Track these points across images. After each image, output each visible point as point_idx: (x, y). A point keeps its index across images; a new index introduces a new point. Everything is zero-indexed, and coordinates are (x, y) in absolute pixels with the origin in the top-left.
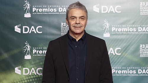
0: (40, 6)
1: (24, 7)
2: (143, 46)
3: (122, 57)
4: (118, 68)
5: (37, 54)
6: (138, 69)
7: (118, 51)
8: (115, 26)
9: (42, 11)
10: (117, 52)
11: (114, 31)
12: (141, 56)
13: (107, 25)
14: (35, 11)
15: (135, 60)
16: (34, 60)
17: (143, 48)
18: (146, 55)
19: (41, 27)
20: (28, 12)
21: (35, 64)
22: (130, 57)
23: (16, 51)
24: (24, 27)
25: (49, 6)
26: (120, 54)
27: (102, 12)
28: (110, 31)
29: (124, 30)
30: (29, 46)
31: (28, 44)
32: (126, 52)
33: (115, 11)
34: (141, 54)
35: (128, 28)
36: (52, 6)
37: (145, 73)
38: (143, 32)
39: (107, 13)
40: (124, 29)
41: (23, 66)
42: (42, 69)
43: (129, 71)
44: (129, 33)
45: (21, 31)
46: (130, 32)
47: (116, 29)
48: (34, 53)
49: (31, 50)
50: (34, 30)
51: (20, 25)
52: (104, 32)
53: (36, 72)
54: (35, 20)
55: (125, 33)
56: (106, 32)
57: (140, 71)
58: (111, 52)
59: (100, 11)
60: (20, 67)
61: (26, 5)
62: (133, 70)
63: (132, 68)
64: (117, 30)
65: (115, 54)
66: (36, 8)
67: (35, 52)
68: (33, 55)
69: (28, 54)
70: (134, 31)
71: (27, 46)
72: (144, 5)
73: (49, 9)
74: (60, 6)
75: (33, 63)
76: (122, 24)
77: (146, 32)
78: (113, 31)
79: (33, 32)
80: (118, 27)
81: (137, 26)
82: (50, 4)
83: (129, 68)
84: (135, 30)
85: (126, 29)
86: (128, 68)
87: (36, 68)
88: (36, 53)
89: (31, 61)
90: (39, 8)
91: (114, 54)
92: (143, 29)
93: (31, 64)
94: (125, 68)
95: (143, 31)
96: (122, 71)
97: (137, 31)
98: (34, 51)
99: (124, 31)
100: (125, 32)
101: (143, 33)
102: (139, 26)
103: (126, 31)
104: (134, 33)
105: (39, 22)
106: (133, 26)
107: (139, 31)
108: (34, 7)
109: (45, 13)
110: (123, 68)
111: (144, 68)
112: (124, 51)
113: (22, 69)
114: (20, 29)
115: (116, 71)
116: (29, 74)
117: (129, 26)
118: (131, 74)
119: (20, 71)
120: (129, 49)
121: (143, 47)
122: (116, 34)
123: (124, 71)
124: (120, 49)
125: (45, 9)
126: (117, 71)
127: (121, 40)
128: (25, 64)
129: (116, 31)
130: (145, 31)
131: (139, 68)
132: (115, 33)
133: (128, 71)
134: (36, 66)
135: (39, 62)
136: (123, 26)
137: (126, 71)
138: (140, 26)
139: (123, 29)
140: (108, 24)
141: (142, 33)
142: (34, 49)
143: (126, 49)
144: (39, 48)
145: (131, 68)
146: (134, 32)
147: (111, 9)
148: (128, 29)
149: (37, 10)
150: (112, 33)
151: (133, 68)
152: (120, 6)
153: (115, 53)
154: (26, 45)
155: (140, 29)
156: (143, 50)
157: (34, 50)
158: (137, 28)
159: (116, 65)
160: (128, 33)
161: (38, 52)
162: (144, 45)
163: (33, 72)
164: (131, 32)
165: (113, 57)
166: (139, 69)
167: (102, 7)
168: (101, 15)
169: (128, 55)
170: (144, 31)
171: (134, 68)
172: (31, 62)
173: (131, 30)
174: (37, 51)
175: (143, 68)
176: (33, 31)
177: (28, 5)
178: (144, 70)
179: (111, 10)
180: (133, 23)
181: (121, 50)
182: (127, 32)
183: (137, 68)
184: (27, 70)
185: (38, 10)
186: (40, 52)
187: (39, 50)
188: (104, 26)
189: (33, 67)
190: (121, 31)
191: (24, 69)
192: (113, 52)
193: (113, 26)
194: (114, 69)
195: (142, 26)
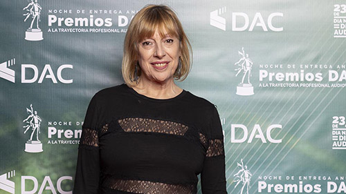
0: (68, 11)
1: (26, 12)
2: (339, 120)
3: (286, 149)
4: (275, 178)
5: (60, 139)
6: (327, 180)
7: (275, 133)
8: (266, 66)
9: (74, 24)
10: (272, 137)
11: (265, 79)
12: (336, 146)
13: (247, 64)
14: (55, 25)
15: (320, 156)
16: (51, 156)
17: (340, 126)
19: (71, 66)
20: (35, 27)
21: (52, 165)
22: (306, 148)
24: (24, 67)
25: (93, 12)
26: (280, 141)
27: (234, 29)
28: (254, 80)
29: (290, 77)
30: (36, 119)
31: (34, 113)
32: (296, 136)
33: (268, 28)
34: (336, 141)
35: (302, 71)
36: (99, 12)
38: (340, 83)
39: (247, 30)
40: (292, 75)
41: (22, 171)
42: (70, 178)
43: (303, 187)
44: (304, 85)
45: (16, 77)
46: (306, 81)
47: (271, 75)
48: (50, 137)
50: (52, 76)
51: (13, 62)
52: (237, 81)
53: (55, 186)
54: (55, 48)
55: (293, 85)
56: (244, 83)
57: (332, 187)
58: (257, 136)
59: (229, 24)
60: (13, 173)
61: (29, 8)
62: (313, 183)
63: (312, 178)
64: (274, 77)
65: (267, 140)
66: (58, 16)
67: (54, 133)
68: (49, 142)
69: (34, 139)
70: (316, 80)
71: (31, 118)
72: (345, 11)
73: (92, 20)
74: (120, 12)
75: (47, 162)
76: (286, 61)
78: (261, 79)
79: (48, 81)
80: (276, 70)
81: (326, 67)
82: (94, 6)
83: (302, 178)
84: (321, 79)
85: (297, 74)
86: (300, 177)
87: (54, 176)
88: (55, 137)
89: (42, 158)
90: (65, 16)
91: (264, 141)
92: (342, 75)
93: (42, 165)
94: (292, 177)
95: (341, 80)
96: (285, 185)
97: (325, 80)
98: (52, 131)
99: (292, 80)
100: (292, 82)
101: (341, 85)
102: (331, 67)
103: (297, 80)
104: (318, 85)
105: (66, 54)
106: (316, 66)
107: (331, 79)
108: (51, 14)
109: (82, 30)
110: (288, 178)
111: (342, 178)
113: (17, 179)
114: (13, 73)
115: (270, 186)
116: (37, 192)
117: (304, 66)
119: (12, 184)
120: (303, 129)
121: (340, 124)
122: (271, 88)
123: (290, 186)
124: (280, 126)
125: (81, 20)
126: (272, 185)
127: (282, 104)
128: (26, 165)
129: (271, 79)
131: (329, 178)
132: (267, 85)
133: (301, 186)
134: (56, 172)
135: (65, 161)
136: (289, 66)
137: (295, 186)
138: (334, 69)
139: (288, 75)
140: (248, 61)
141: (337, 85)
142: (50, 126)
143: (294, 129)
144: (65, 123)
145: (308, 178)
146: (318, 82)
147: (258, 21)
148: (302, 75)
149: (60, 20)
150: (260, 85)
151: (315, 178)
152: (282, 15)
153: (266, 137)
154: (30, 114)
155: (333, 76)
156: (341, 131)
157: (50, 129)
158: (324, 72)
159: (269, 169)
160: (301, 85)
161: (63, 134)
162: (344, 118)
163: (47, 188)
164: (309, 82)
165: (262, 150)
166: (329, 181)
167: (234, 15)
168: (231, 38)
169: (301, 145)
170: (344, 80)
171: (317, 178)
172: (43, 161)
173: (310, 77)
174: (60, 132)
175: (339, 178)
176: (48, 77)
177: (37, 7)
178: (343, 184)
179: (258, 25)
180: (316, 60)
182: (299, 82)
183: (324, 178)
184: (31, 180)
185: (63, 22)
186: (66, 135)
187: (65, 128)
188: (237, 66)
189: (49, 175)
190: (282, 80)
191: (24, 178)
192: (261, 136)
193: (261, 66)
194: (263, 180)
195: (338, 67)
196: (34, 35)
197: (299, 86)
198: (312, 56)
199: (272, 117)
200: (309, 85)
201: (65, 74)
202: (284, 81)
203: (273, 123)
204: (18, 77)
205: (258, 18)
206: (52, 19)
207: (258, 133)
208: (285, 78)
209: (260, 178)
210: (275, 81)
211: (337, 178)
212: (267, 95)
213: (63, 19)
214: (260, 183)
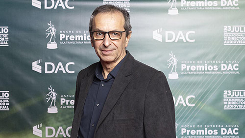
1: (47, 32)
2: (228, 93)
3: (197, 110)
4: (191, 126)
5: (67, 105)
6: (221, 127)
7: (190, 101)
8: (185, 62)
9: (75, 39)
10: (189, 103)
12: (226, 108)
13: (174, 61)
15: (217, 113)
16: (62, 115)
17: (228, 96)
18: (233, 106)
19: (73, 63)
20: (52, 41)
21: (63, 120)
22: (209, 109)
23: (34, 101)
24: (46, 64)
25: (86, 32)
26: (194, 105)
27: (167, 41)
28: (179, 70)
30: (54, 94)
31: (52, 91)
32: (203, 102)
33: (186, 40)
34: (226, 105)
35: (206, 65)
37: (232, 134)
39: (174, 41)
40: (200, 67)
41: (46, 124)
44: (207, 73)
45: (42, 70)
46: (208, 71)
47: (188, 67)
48: (62, 104)
49: (58, 100)
50: (62, 69)
51: (40, 61)
52: (169, 71)
53: (65, 132)
54: (64, 53)
55: (201, 73)
56: (173, 72)
57: (224, 131)
58: (180, 103)
59: (164, 38)
60: (41, 125)
61: (49, 30)
62: (213, 129)
64: (190, 68)
65: (186, 105)
66: (66, 34)
67: (64, 102)
68: (61, 107)
69: (53, 105)
71: (51, 94)
72: (230, 30)
75: (60, 119)
76: (197, 59)
77: (233, 71)
78: (182, 70)
79: (60, 72)
81: (219, 62)
84: (217, 69)
85: (203, 67)
86: (205, 126)
87: (65, 126)
88: (65, 104)
89: (57, 116)
91: (185, 105)
93: (57, 121)
95: (228, 69)
96: (197, 131)
97: (219, 70)
98: (63, 101)
99: (200, 70)
100: (200, 71)
101: (228, 73)
102: (222, 62)
103: (203, 70)
105: (71, 56)
107: (222, 69)
108: (61, 33)
109: (80, 43)
110: (198, 126)
111: (229, 126)
112: (200, 100)
113: (44, 128)
114: (40, 67)
115: (188, 131)
116: (55, 136)
118: (210, 135)
119: (41, 131)
120: (207, 98)
121: (228, 95)
122: (188, 75)
123: (200, 131)
124: (194, 97)
125: (79, 37)
127: (195, 84)
128: (48, 120)
130: (232, 69)
131: (222, 126)
133: (206, 131)
134: (65, 124)
135: (70, 118)
136: (198, 62)
137: (203, 131)
138: (225, 63)
143: (202, 98)
144: (70, 96)
145: (210, 126)
146: (215, 71)
147: (180, 36)
148: (206, 67)
149: (67, 37)
152: (194, 32)
153: (186, 103)
154: (50, 91)
155: (224, 67)
156: (229, 99)
157: (62, 99)
158: (219, 65)
159: (188, 122)
160: (205, 72)
161: (69, 102)
162: (230, 92)
163: (60, 133)
165: (184, 110)
167: (167, 33)
168: (164, 46)
169: (206, 107)
170: (230, 70)
172: (58, 118)
174: (68, 101)
176: (60, 69)
177: (53, 29)
178: (230, 129)
179: (181, 38)
180: (214, 58)
181: (196, 99)
182: (205, 71)
183: (219, 126)
184: (51, 129)
185: (68, 38)
186: (71, 103)
187: (70, 99)
188: (169, 62)
189: (61, 126)
190: (194, 70)
191: (47, 128)
192: (183, 102)
193: (183, 62)
194: (184, 127)
195: (227, 62)
196: (52, 46)
197: (204, 74)
198: (212, 56)
199: (189, 92)
200: (210, 73)
201: (70, 67)
202: (196, 71)
203: (190, 95)
204: (43, 70)
205: (180, 35)
206: (62, 36)
207: (181, 101)
208: (196, 69)
209: (182, 126)
210: (190, 71)
211: (227, 126)
212: (186, 79)
213: (68, 36)
214: (182, 129)
